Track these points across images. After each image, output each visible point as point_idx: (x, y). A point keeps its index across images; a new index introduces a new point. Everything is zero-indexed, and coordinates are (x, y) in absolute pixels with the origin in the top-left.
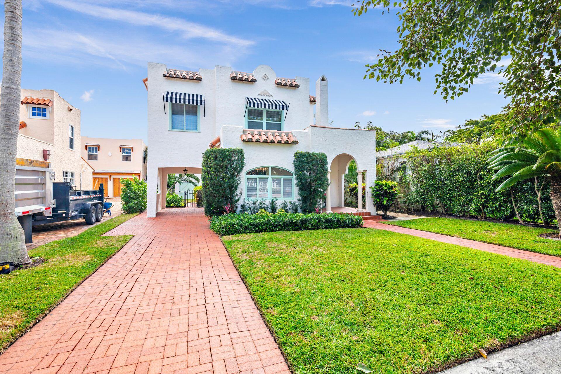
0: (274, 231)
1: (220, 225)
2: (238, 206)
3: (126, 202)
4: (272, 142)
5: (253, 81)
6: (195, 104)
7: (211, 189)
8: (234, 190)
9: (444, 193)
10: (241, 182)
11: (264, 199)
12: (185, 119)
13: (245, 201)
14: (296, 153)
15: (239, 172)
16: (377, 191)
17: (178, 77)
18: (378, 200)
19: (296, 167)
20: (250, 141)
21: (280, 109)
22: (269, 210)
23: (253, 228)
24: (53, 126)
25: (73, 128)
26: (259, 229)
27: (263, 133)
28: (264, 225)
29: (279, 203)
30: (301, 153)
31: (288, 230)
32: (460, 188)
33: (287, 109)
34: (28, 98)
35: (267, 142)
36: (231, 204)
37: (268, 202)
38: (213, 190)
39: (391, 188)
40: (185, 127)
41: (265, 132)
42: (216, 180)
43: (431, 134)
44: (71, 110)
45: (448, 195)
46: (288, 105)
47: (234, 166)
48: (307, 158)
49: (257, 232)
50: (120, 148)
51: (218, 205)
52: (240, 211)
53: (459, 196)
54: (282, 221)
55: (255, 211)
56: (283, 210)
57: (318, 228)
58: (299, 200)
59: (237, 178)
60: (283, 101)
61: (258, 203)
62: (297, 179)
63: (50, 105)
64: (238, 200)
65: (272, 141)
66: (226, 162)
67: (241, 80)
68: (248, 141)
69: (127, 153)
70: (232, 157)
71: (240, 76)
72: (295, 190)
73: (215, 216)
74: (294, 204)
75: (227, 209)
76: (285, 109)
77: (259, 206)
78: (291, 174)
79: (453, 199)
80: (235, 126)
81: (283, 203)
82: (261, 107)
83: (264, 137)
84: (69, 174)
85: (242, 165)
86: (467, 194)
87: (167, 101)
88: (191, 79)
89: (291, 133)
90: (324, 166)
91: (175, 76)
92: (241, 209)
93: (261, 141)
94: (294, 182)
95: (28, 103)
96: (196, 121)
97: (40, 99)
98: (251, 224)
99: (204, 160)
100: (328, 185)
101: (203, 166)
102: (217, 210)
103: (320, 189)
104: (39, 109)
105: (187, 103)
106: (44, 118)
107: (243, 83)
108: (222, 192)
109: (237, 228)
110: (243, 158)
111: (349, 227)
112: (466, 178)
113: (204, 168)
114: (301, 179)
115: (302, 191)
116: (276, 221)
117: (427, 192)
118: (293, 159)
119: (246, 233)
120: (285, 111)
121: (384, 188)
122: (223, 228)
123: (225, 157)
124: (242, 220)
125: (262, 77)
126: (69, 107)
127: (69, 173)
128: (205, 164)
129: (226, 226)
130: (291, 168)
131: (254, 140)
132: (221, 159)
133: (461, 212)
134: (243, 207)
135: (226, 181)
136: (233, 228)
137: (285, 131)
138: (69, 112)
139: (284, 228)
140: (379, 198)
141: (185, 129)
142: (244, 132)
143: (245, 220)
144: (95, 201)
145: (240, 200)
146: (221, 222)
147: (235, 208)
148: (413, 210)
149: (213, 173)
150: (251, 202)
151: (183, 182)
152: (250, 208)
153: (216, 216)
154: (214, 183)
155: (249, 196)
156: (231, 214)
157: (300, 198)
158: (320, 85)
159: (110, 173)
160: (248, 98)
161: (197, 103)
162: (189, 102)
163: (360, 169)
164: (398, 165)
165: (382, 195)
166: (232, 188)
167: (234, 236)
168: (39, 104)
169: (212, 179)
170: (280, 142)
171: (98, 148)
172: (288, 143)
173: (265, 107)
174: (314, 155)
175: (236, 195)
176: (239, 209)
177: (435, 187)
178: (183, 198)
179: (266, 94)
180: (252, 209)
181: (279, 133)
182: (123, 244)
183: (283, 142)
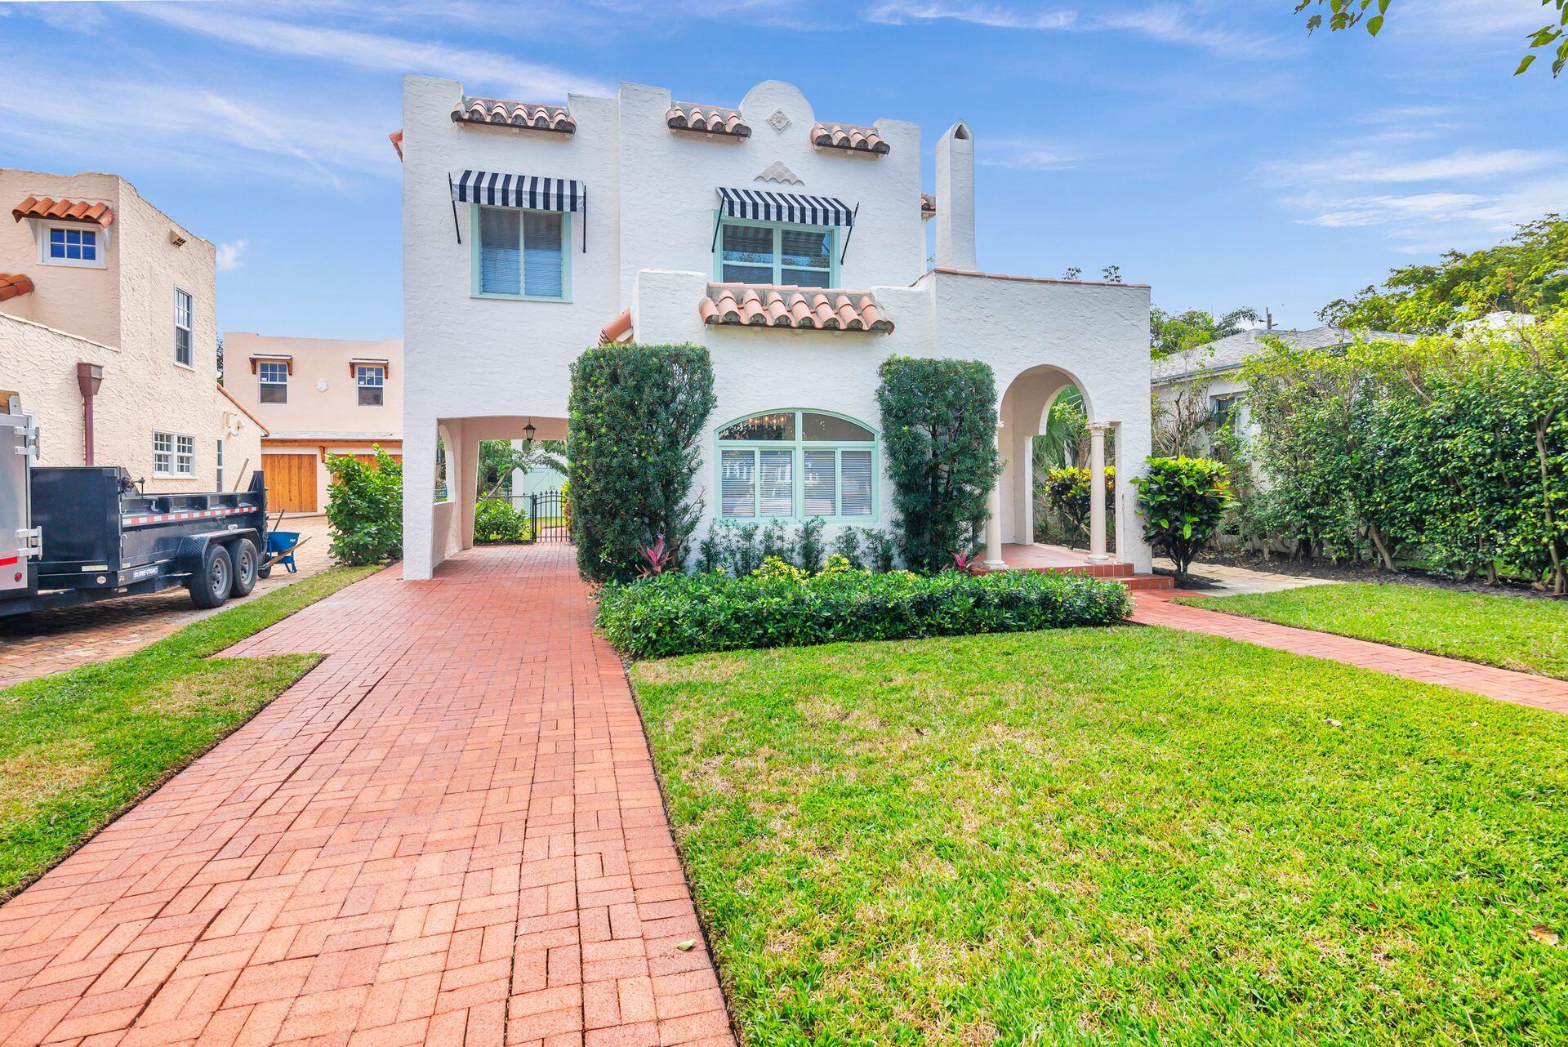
0: (820, 641)
1: (627, 619)
2: (691, 544)
3: (345, 531)
4: (807, 326)
5: (741, 133)
6: (553, 207)
7: (597, 487)
8: (676, 490)
9: (1393, 498)
10: (701, 463)
11: (780, 521)
12: (522, 259)
13: (716, 527)
14: (889, 364)
15: (696, 427)
16: (1160, 491)
17: (498, 123)
18: (1165, 524)
19: (887, 411)
20: (731, 321)
21: (826, 222)
22: (798, 559)
23: (746, 629)
24: (116, 286)
25: (189, 297)
26: (766, 632)
27: (775, 296)
28: (784, 616)
29: (830, 534)
30: (907, 363)
31: (868, 637)
32: (1466, 480)
33: (849, 223)
34: (38, 199)
35: (789, 326)
36: (667, 540)
37: (791, 534)
38: (606, 490)
39: (1208, 481)
40: (522, 285)
41: (781, 293)
42: (614, 455)
43: (1266, 319)
44: (179, 242)
45: (1411, 507)
46: (853, 210)
47: (676, 406)
48: (926, 378)
49: (758, 644)
50: (352, 366)
51: (622, 543)
52: (699, 563)
53: (1454, 508)
54: (848, 604)
55: (748, 563)
56: (845, 561)
57: (976, 630)
58: (897, 524)
59: (689, 450)
60: (835, 200)
61: (759, 536)
62: (892, 453)
63: (104, 221)
64: (693, 524)
65: (807, 323)
66: (650, 394)
67: (700, 128)
68: (725, 323)
69: (370, 381)
70: (671, 375)
71: (699, 117)
72: (883, 489)
73: (611, 581)
74: (878, 538)
75: (655, 560)
76: (843, 222)
77: (762, 547)
78: (868, 435)
79: (1429, 519)
80: (681, 272)
81: (841, 534)
82: (767, 217)
83: (779, 310)
84: (175, 444)
85: (706, 406)
86: (1491, 501)
87: (463, 198)
88: (541, 127)
89: (870, 295)
90: (983, 405)
91: (488, 119)
92: (703, 558)
93: (770, 322)
94: (880, 461)
95: (34, 215)
96: (560, 265)
97: (76, 202)
98: (737, 617)
99: (575, 388)
100: (996, 471)
101: (571, 409)
102: (620, 560)
103: (968, 488)
104: (74, 235)
105: (526, 204)
106: (88, 263)
107: (709, 140)
108: (636, 499)
109: (688, 630)
110: (708, 379)
111: (1083, 623)
112: (1491, 445)
113: (576, 414)
114: (903, 453)
115: (905, 494)
116: (827, 604)
117: (1326, 494)
118: (878, 382)
119: (718, 650)
120: (844, 229)
121: (1185, 481)
122: (636, 630)
123: (646, 375)
124: (703, 600)
125: (770, 122)
126: (172, 233)
127: (175, 439)
128: (580, 400)
129: (646, 623)
130: (870, 415)
131: (745, 320)
132: (631, 383)
133: (1460, 565)
134: (708, 549)
135: (650, 459)
136: (672, 631)
137: (850, 291)
138: (173, 247)
139: (856, 629)
140: (1166, 516)
141: (522, 291)
142: (711, 292)
143: (717, 600)
144: (233, 529)
145: (698, 526)
146: (629, 610)
147: (681, 552)
148: (1267, 556)
149: (603, 430)
150: (735, 531)
151: (533, 465)
152: (732, 553)
153: (615, 583)
154: (609, 467)
155: (727, 510)
156: (666, 578)
157: (901, 517)
158: (951, 151)
159: (322, 441)
160: (723, 190)
161: (560, 206)
162: (533, 204)
163: (1099, 418)
164: (1208, 407)
165: (1174, 505)
166: (670, 482)
167: (678, 660)
168: (70, 218)
169: (600, 452)
170: (831, 327)
171: (287, 366)
172: (860, 330)
173: (779, 217)
174: (951, 366)
175: (686, 510)
176: (695, 556)
177: (1357, 477)
178: (527, 516)
179: (781, 175)
180: (738, 556)
181: (826, 295)
182: (269, 696)
183: (843, 326)
